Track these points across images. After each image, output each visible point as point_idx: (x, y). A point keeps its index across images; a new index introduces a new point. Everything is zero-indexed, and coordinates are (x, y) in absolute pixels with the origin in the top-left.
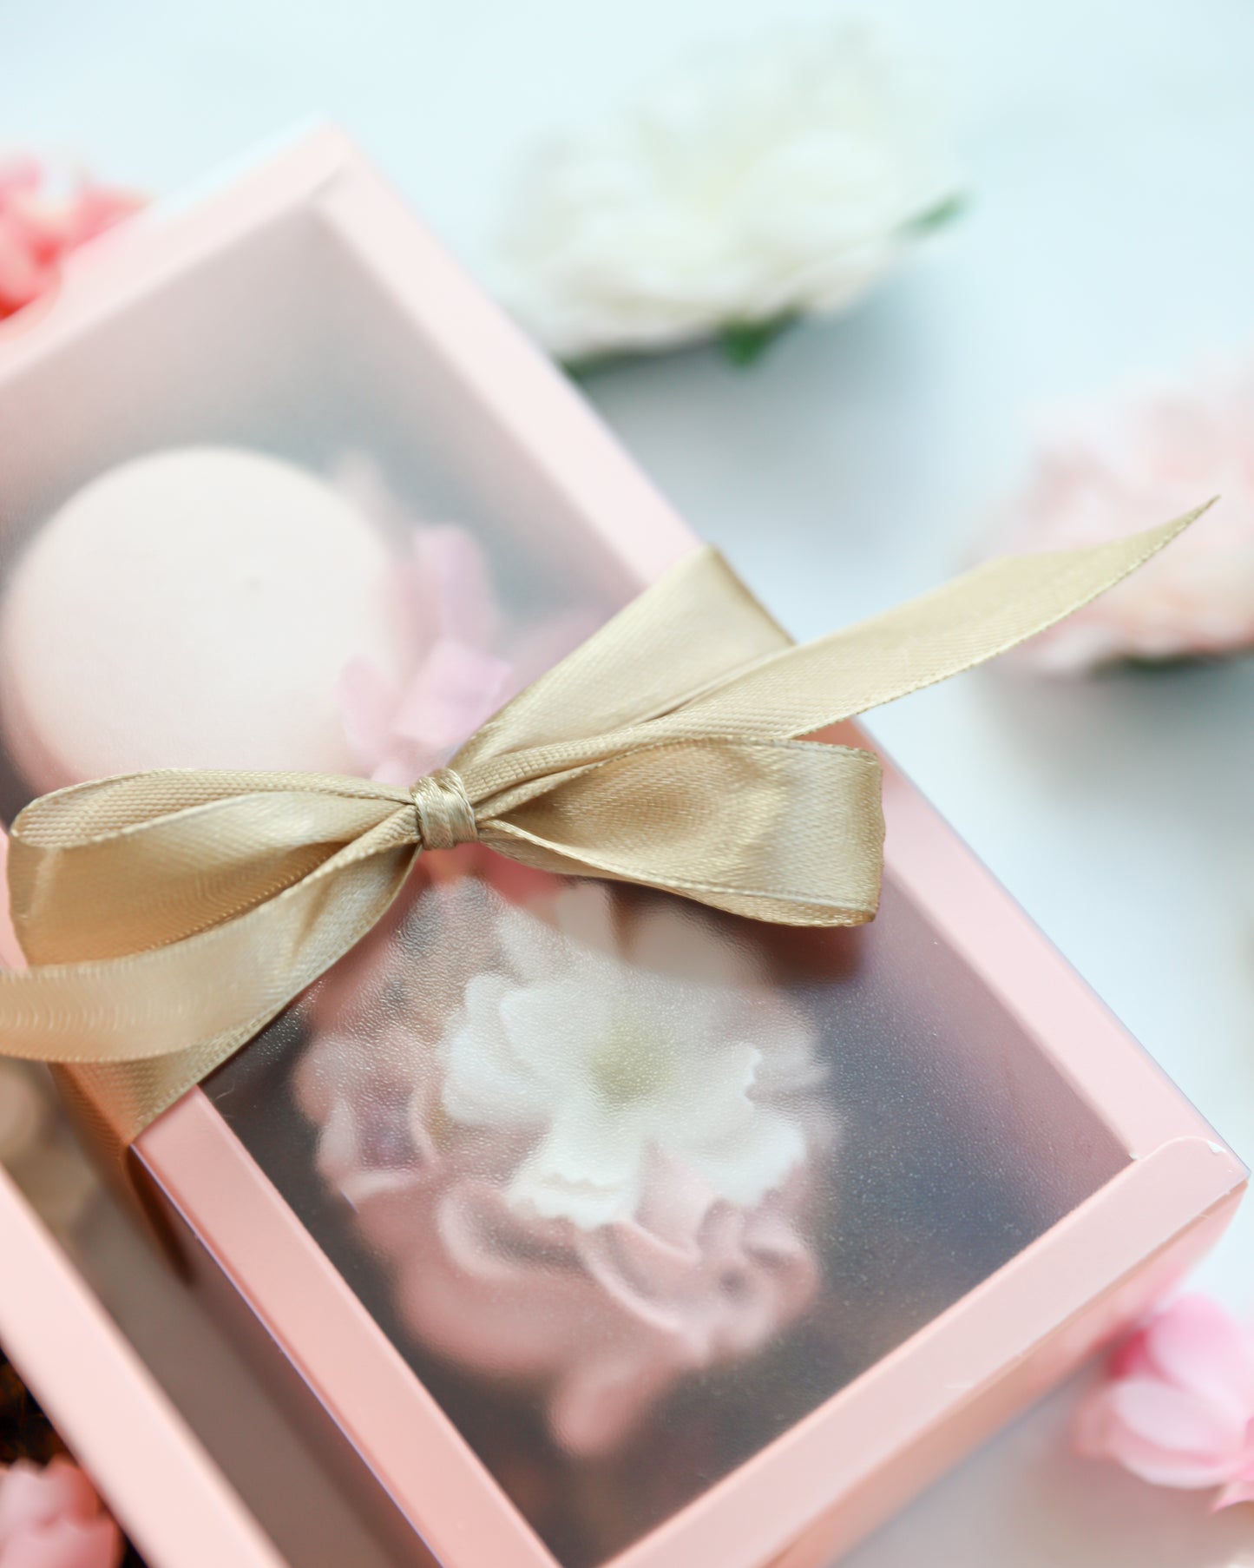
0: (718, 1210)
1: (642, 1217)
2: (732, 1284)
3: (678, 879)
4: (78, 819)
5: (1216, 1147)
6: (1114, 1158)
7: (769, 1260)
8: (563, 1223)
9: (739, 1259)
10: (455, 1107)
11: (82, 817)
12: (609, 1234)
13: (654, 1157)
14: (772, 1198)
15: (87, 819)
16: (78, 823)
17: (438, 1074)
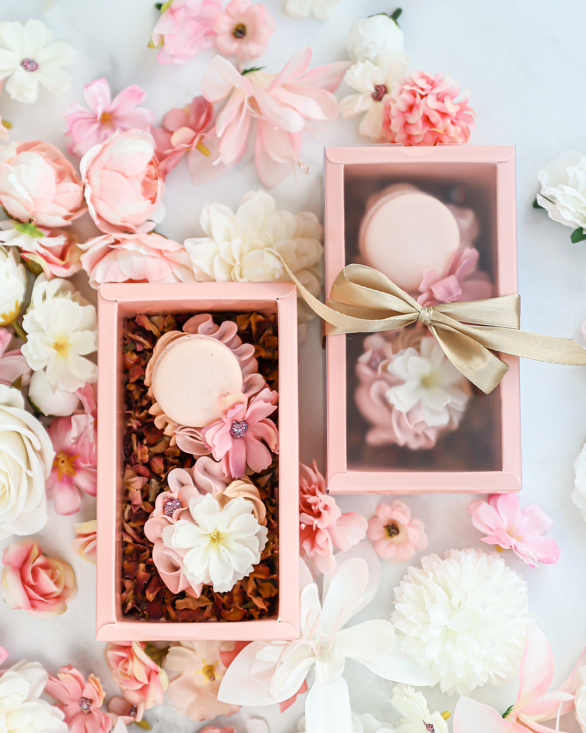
0: (423, 422)
1: (408, 414)
2: (417, 436)
3: (455, 363)
4: (358, 271)
5: (519, 480)
6: (500, 468)
7: (426, 437)
8: (393, 405)
9: (420, 433)
10: (389, 368)
11: (359, 271)
12: (400, 414)
13: (418, 405)
14: (433, 427)
15: (360, 272)
16: (358, 272)
17: (391, 361)
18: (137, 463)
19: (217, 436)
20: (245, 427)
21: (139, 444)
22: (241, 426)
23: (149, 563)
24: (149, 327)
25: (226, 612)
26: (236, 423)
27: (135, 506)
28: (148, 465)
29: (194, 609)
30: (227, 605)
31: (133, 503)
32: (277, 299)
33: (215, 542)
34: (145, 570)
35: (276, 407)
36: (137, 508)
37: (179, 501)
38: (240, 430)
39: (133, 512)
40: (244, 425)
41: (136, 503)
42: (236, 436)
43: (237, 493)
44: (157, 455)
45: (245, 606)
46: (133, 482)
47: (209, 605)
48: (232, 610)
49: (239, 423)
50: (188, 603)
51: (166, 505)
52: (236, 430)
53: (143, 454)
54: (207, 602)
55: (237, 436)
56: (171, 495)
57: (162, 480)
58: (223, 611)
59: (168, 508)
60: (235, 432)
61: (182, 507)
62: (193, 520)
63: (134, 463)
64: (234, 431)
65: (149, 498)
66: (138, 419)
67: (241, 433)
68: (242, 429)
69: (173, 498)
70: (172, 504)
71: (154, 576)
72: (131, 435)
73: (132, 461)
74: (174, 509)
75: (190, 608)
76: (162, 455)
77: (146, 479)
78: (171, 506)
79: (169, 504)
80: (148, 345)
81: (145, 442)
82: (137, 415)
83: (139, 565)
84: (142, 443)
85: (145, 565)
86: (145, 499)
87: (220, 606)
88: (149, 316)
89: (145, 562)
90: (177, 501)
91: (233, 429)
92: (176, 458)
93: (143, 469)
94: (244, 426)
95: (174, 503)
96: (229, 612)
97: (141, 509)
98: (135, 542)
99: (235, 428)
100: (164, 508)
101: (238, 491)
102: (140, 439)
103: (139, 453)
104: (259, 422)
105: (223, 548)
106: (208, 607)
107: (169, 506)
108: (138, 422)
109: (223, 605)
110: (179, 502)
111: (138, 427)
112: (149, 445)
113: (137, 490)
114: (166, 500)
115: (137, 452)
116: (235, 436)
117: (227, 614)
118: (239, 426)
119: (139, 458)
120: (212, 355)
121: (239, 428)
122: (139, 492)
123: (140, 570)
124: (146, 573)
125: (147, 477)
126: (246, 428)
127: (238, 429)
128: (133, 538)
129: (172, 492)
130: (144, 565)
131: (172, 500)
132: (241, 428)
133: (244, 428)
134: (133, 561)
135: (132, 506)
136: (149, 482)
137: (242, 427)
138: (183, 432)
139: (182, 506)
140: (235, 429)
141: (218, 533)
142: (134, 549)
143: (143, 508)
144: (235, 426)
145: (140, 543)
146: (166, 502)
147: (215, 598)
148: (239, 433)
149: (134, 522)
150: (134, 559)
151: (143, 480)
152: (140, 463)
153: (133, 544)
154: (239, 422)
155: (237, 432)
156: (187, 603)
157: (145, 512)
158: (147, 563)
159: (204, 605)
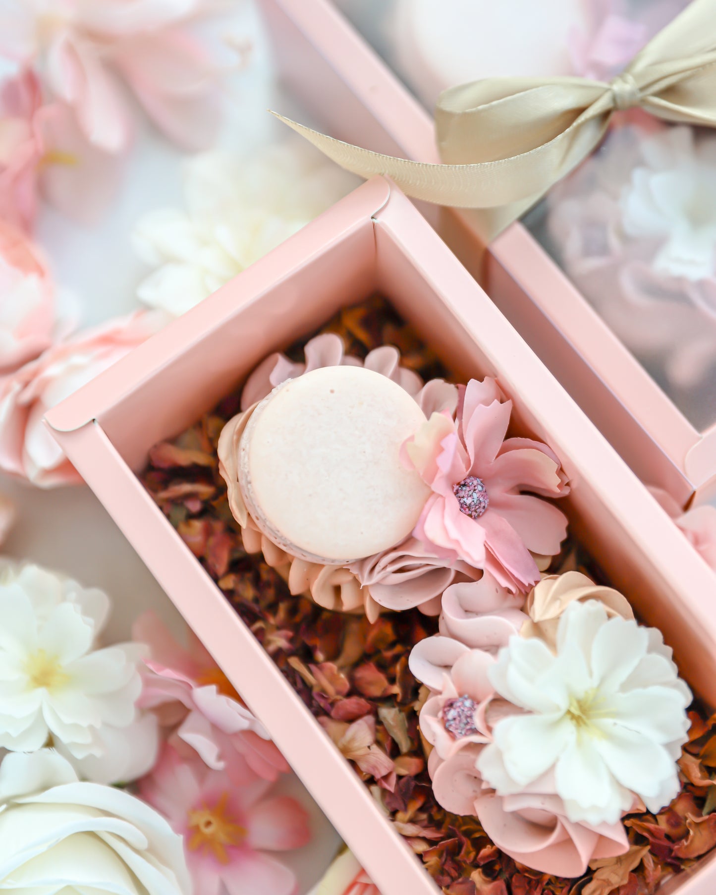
18: (333, 704)
19: (448, 523)
20: (480, 485)
21: (313, 667)
22: (472, 487)
23: (486, 861)
24: (185, 457)
25: (684, 844)
26: (460, 487)
27: (386, 778)
28: (355, 691)
29: (625, 882)
30: (674, 832)
31: (378, 776)
32: (372, 218)
33: (585, 723)
34: (487, 879)
35: (508, 404)
36: (393, 779)
37: (466, 696)
38: (475, 495)
39: (390, 792)
40: (475, 482)
41: (384, 772)
42: (476, 511)
43: (558, 603)
44: (357, 664)
45: (706, 810)
46: (353, 739)
47: (644, 856)
48: (692, 833)
49: (464, 485)
50: (608, 879)
51: (448, 720)
52: (468, 501)
53: (333, 679)
54: (637, 852)
55: (478, 510)
56: (441, 699)
57: (399, 698)
58: (676, 847)
59: (456, 724)
60: (470, 504)
61: (478, 703)
62: (519, 710)
63: (328, 707)
64: (466, 505)
65: (400, 746)
66: (279, 628)
67: (481, 499)
68: (477, 491)
69: (450, 699)
70: (458, 712)
71: (511, 877)
72: (288, 664)
73: (322, 705)
74: (467, 717)
75: (616, 886)
76: (364, 659)
77: (370, 719)
78: (460, 716)
79: (452, 714)
80: (204, 490)
81: (320, 656)
82: (272, 621)
83: (470, 879)
84: (316, 663)
85: (480, 870)
86: (394, 752)
87: (665, 843)
88: (173, 440)
89: (476, 866)
90: (461, 699)
91: (462, 501)
92: (392, 645)
93: (352, 704)
94: (478, 484)
95: (459, 707)
96: (689, 841)
97: (400, 777)
98: (431, 842)
99: (463, 497)
100: (448, 730)
101: (555, 598)
102: (308, 657)
103: (325, 683)
104: (497, 457)
105: (608, 722)
106: (646, 862)
107: (454, 719)
108: (284, 632)
109: (668, 837)
110: (466, 699)
111: (291, 640)
112: (333, 656)
113: (369, 747)
114: (440, 714)
115: (319, 684)
116: (474, 513)
117: (687, 847)
118: (468, 489)
119: (331, 690)
120: (332, 391)
121: (470, 493)
122: (375, 748)
123: (478, 885)
124: (496, 883)
125: (369, 713)
126: (482, 487)
127: (471, 496)
128: (424, 839)
129: (440, 693)
130: (479, 873)
131: (451, 705)
132: (475, 490)
133: (480, 488)
134: (453, 879)
135: (381, 784)
136: (379, 722)
137: (476, 488)
138: (379, 572)
139: (476, 701)
140: (465, 499)
141: (579, 702)
142: (440, 856)
143: (403, 772)
144: (461, 494)
145: (442, 839)
146: (443, 718)
147: (646, 834)
148: (478, 502)
149: (406, 810)
150: (454, 873)
151: (367, 723)
152: (339, 697)
153: (431, 849)
154: (463, 483)
155: (473, 504)
156: (604, 880)
157: (410, 777)
158: (482, 863)
159: (636, 864)
